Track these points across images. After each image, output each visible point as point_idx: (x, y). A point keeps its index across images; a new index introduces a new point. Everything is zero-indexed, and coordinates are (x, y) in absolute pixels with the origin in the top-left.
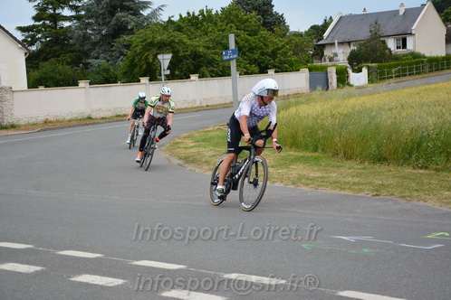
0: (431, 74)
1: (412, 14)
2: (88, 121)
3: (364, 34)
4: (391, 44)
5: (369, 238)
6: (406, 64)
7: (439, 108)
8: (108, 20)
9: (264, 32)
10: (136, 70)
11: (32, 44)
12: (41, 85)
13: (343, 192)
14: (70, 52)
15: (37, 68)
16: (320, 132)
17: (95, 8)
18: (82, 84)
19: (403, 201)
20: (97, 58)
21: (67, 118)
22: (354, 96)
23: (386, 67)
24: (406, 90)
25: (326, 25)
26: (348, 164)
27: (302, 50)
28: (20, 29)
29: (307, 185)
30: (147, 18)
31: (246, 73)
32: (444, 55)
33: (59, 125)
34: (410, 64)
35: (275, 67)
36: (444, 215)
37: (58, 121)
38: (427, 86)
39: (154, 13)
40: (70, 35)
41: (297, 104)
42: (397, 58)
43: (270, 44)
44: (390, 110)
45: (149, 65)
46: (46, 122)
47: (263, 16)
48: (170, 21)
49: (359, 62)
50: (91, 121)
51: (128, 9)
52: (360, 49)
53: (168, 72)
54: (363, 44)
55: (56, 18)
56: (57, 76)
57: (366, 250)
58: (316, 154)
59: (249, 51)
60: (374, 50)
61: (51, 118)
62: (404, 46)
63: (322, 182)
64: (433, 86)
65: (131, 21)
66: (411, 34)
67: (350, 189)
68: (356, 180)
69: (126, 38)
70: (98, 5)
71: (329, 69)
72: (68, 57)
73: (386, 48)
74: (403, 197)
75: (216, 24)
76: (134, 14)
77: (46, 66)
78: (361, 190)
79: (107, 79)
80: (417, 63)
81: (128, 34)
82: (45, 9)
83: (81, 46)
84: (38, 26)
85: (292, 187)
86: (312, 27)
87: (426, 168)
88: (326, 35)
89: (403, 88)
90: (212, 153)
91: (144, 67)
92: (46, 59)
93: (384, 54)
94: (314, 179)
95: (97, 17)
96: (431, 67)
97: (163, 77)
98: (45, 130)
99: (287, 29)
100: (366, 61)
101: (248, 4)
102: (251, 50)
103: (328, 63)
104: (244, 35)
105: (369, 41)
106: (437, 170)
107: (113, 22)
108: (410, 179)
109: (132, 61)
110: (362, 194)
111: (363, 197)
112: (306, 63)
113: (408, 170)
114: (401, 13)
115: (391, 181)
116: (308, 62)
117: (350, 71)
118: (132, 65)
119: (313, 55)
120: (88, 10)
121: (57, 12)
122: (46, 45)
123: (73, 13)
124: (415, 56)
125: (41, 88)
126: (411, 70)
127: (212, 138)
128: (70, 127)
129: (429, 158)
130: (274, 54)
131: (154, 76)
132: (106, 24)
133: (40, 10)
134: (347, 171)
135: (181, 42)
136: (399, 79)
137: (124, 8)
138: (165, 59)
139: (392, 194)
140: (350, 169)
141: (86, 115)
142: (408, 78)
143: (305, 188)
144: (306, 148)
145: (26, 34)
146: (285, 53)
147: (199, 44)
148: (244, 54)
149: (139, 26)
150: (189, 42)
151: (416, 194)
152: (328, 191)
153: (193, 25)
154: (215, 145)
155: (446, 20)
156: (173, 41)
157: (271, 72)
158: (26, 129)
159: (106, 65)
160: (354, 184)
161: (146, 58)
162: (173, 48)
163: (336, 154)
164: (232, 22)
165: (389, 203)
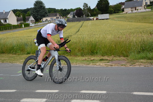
0: (14, 29)
1: (7, 13)
4: (2, 21)
5: (2, 75)
6: (7, 27)
7: (17, 38)
19: (10, 64)
24: (8, 34)
32: (17, 24)
34: (8, 27)
38: (13, 33)
42: (4, 25)
44: (4, 39)
57: (1, 78)
62: (6, 22)
64: (15, 33)
66: (7, 19)
73: (1, 22)
80: (10, 26)
87: (16, 54)
93: (0, 24)
96: (14, 28)
106: (18, 55)
113: (11, 55)
114: (4, 13)
115: (6, 58)
124: (9, 24)
126: (8, 28)
139: (7, 62)
142: (8, 30)
151: (14, 61)
155: (16, 15)
165: (7, 64)
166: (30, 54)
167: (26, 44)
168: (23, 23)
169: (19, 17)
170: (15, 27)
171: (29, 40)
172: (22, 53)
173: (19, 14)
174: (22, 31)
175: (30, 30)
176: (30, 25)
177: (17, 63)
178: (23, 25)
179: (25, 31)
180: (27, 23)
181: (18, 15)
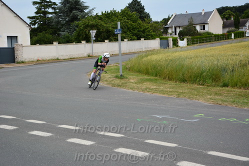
0: (215, 42)
1: (208, 14)
2: (57, 60)
3: (186, 23)
4: (198, 28)
6: (204, 37)
8: (69, 14)
9: (140, 21)
10: (81, 37)
11: (34, 24)
12: (38, 43)
13: (164, 95)
14: (52, 28)
15: (36, 36)
16: (159, 68)
17: (63, 9)
18: (55, 43)
20: (64, 31)
21: (48, 59)
22: (178, 51)
23: (195, 38)
24: (202, 49)
25: (169, 18)
26: (169, 82)
27: (158, 30)
28: (29, 17)
29: (149, 92)
30: (87, 14)
31: (131, 40)
32: (221, 33)
33: (43, 62)
35: (144, 37)
36: (205, 106)
37: (43, 60)
39: (90, 11)
40: (51, 21)
41: (151, 55)
42: (200, 34)
43: (142, 27)
44: (191, 58)
45: (86, 35)
46: (38, 60)
47: (140, 13)
48: (97, 15)
49: (183, 36)
50: (58, 61)
51: (79, 9)
52: (184, 30)
53: (94, 39)
54: (186, 28)
55: (45, 13)
56: (45, 39)
57: (165, 122)
58: (156, 78)
59: (132, 29)
60: (190, 31)
61: (40, 59)
62: (204, 29)
63: (156, 91)
64: (214, 48)
65: (80, 15)
66: (207, 23)
67: (167, 94)
68: (171, 90)
69: (76, 23)
70: (65, 7)
71: (169, 39)
72: (51, 31)
73: (196, 30)
74: (190, 98)
75: (117, 17)
76: (81, 12)
77: (41, 35)
78: (172, 95)
79: (68, 41)
80: (209, 37)
81: (78, 21)
82: (41, 9)
83: (57, 26)
84: (37, 16)
85: (142, 92)
86: (164, 19)
87: (203, 85)
88: (169, 23)
89: (201, 48)
90: (109, 76)
91: (84, 36)
92: (41, 32)
93: (194, 32)
94: (152, 89)
95: (64, 13)
96: (215, 39)
97: (92, 41)
98: (37, 64)
99: (151, 20)
100: (187, 35)
101: (133, 8)
102: (134, 29)
103: (169, 36)
104: (130, 22)
105: (188, 26)
106: (208, 86)
107: (71, 15)
108: (195, 90)
109: (79, 33)
110: (172, 97)
111: (172, 98)
112: (159, 36)
113: (195, 86)
115: (186, 91)
116: (160, 35)
117: (179, 40)
118: (79, 35)
119: (163, 32)
120: (60, 9)
121: (46, 10)
122: (40, 25)
123: (53, 11)
124: (208, 33)
125: (38, 45)
126: (206, 40)
127: (112, 69)
128: (48, 63)
129: (204, 81)
130: (144, 31)
131: (88, 40)
132: (68, 16)
133: (38, 9)
134: (168, 86)
135: (101, 25)
136: (201, 44)
137: (76, 9)
138: (93, 33)
140: (170, 85)
141: (56, 58)
143: (148, 93)
144: (152, 75)
145: (32, 20)
146: (149, 31)
147: (109, 26)
148: (130, 31)
149: (83, 17)
150: (105, 25)
152: (158, 95)
153: (107, 17)
154: (112, 73)
156: (97, 24)
157: (142, 39)
158: (28, 64)
159: (68, 35)
160: (170, 92)
161: (85, 32)
162: (97, 27)
163: (165, 78)
164: (125, 16)
165: (183, 101)
166: (227, 86)
167: (224, 69)
168: (232, 31)
169: (229, 21)
170: (218, 38)
171: (231, 62)
172: (214, 84)
173: (229, 15)
174: (228, 45)
175: (242, 43)
176: (247, 35)
177: (200, 101)
178: (233, 35)
179: (233, 45)
180: (241, 30)
181: (226, 16)
